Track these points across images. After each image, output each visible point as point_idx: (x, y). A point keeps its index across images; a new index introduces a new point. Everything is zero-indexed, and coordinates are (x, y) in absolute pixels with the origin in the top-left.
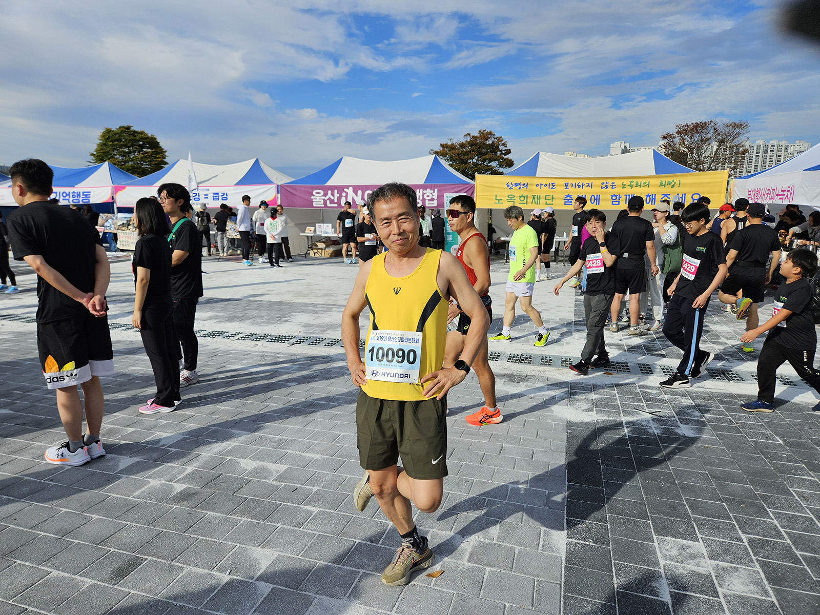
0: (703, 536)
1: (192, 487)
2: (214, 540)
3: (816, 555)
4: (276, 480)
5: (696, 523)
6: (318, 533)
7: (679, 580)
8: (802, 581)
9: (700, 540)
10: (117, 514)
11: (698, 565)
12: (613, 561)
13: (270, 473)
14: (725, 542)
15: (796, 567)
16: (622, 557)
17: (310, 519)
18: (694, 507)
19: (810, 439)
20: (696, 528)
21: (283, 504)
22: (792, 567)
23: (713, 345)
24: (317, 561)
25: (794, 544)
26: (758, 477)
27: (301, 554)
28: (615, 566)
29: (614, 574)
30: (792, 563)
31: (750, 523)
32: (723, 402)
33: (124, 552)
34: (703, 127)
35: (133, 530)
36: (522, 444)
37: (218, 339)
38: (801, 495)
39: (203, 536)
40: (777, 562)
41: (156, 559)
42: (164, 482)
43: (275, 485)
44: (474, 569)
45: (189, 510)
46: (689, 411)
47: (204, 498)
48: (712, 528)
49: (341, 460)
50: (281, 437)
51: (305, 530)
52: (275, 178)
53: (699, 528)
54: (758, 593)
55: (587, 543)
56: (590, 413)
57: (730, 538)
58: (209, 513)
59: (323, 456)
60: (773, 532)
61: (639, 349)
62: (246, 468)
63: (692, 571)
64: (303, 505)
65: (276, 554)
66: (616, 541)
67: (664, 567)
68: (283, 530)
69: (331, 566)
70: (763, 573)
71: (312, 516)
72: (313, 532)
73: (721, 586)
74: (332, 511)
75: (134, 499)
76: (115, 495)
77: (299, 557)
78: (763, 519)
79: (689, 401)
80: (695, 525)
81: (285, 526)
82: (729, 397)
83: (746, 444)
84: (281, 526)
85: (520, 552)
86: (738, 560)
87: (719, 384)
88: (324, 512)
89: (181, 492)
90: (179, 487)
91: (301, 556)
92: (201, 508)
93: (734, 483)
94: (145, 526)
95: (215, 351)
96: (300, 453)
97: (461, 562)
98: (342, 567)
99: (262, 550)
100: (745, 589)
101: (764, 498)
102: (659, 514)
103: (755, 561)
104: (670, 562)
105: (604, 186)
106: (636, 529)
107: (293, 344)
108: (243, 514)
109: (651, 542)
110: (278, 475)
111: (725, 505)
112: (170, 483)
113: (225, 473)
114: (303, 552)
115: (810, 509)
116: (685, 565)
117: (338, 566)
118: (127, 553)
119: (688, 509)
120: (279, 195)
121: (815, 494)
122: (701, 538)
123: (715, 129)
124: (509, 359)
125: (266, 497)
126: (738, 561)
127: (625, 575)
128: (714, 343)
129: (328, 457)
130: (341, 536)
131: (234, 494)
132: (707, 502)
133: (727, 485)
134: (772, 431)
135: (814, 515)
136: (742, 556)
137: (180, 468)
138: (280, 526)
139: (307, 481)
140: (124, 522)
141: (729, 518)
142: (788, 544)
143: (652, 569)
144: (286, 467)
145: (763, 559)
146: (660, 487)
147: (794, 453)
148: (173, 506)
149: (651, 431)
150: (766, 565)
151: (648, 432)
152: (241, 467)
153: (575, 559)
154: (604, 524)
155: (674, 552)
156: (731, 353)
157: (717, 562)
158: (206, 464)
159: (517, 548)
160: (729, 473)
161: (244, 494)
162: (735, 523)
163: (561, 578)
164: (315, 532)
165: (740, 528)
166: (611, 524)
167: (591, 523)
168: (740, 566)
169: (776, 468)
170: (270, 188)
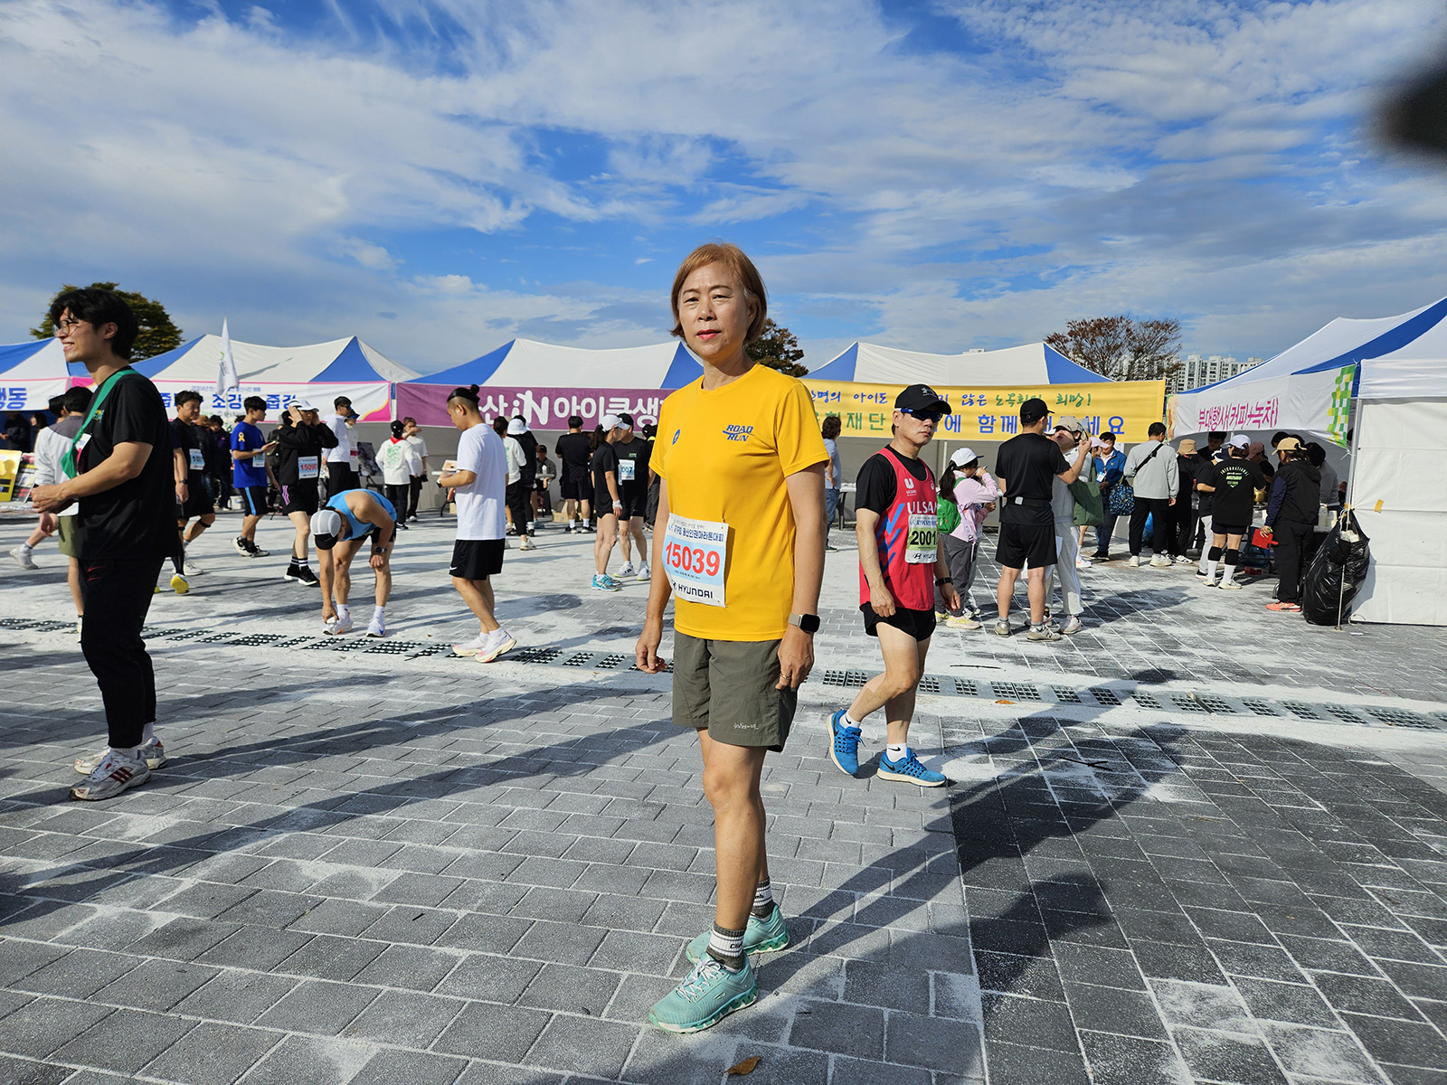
0: (1233, 975)
1: (192, 917)
2: (235, 1024)
3: (1441, 1001)
4: (378, 898)
5: (1215, 951)
6: (469, 1000)
7: (1209, 1059)
8: (1431, 1050)
9: (1229, 981)
10: (12, 977)
11: (1236, 1028)
12: (1077, 1030)
13: (363, 885)
14: (1275, 984)
15: (1414, 1025)
16: (1092, 1020)
17: (451, 972)
18: (1205, 922)
19: (1369, 802)
20: (1217, 960)
21: (393, 944)
22: (1407, 1024)
23: (1172, 657)
24: (468, 1058)
25: (1397, 982)
26: (1301, 867)
27: (433, 1045)
28: (1082, 1038)
29: (1083, 1053)
30: (1405, 1017)
31: (1310, 947)
32: (1208, 746)
33: (22, 1057)
34: (1110, 326)
35: (47, 1010)
36: (870, 820)
37: (263, 648)
38: (1384, 896)
39: (210, 1017)
40: (1378, 1017)
41: (97, 1070)
42: (127, 909)
43: (375, 908)
44: (805, 1058)
45: (181, 964)
46: (1156, 761)
47: (218, 938)
48: (1245, 958)
49: (515, 858)
50: (389, 817)
51: (441, 996)
52: (387, 372)
53: (1221, 960)
54: (1359, 1077)
55: (1020, 996)
56: (983, 765)
57: (1283, 976)
58: (226, 968)
59: (477, 851)
60: (1356, 963)
61: (1049, 662)
62: (315, 877)
63: (1229, 1041)
64: (436, 945)
65: (376, 1048)
66: (1075, 991)
67: (1175, 1036)
68: (392, 997)
69: (500, 1067)
70: (1358, 1039)
71: (456, 967)
72: (459, 998)
73: (1289, 1068)
74: (500, 956)
75: (57, 945)
76: (13, 939)
77: (429, 1051)
78: (1330, 940)
79: (1151, 745)
80: (1214, 955)
81: (396, 989)
82: (1216, 737)
83: (1266, 813)
84: (388, 988)
85: (892, 1019)
86: (1306, 1016)
87: (1195, 718)
88: (482, 958)
89: (165, 929)
90: (160, 919)
91: (433, 1049)
92: (208, 959)
93: (1264, 878)
94: (78, 1000)
95: (257, 668)
96: (430, 846)
97: (776, 1045)
98: (523, 1067)
99: (345, 1041)
100: (1335, 1070)
101: (1324, 904)
102: (1144, 937)
103: (1337, 1016)
104: (1184, 1026)
105: (966, 400)
106: (1108, 966)
107: (417, 656)
108: (303, 968)
109: (1140, 989)
110: (383, 888)
111: (1258, 917)
112: (141, 911)
113: (267, 888)
114: (436, 1041)
115: (1407, 920)
116: (1214, 1031)
117: (515, 1066)
118: (29, 1059)
119: (1195, 927)
120: (395, 402)
121: (1407, 894)
122: (1231, 977)
123: (1128, 330)
124: (826, 680)
125: (356, 931)
126: (1307, 1019)
127: (1104, 1054)
128: (1172, 653)
129: (488, 851)
130: (521, 1003)
131: (284, 928)
132: (1224, 913)
133: (1253, 882)
134: (1303, 790)
135: (1415, 929)
136: (1313, 1008)
137: (166, 882)
138: (386, 988)
139: (447, 898)
140: (29, 993)
141: (1270, 940)
142: (1387, 983)
143: (1153, 1040)
144: (400, 873)
145: (1351, 1012)
146: (1135, 890)
147: (1351, 827)
148: (144, 957)
149: (1097, 794)
150: (1360, 1024)
151: (1094, 796)
152: (303, 877)
153: (1003, 1027)
154: (1047, 959)
155: (1187, 1007)
156: (1204, 669)
157: (1270, 1021)
158: (224, 871)
159: (887, 1012)
160: (1250, 862)
161: (308, 927)
162: (1283, 948)
163: (983, 1067)
164: (463, 999)
165: (1295, 957)
166: (1059, 959)
167: (1022, 959)
168: (1313, 1028)
169: (1329, 852)
170: (379, 389)
